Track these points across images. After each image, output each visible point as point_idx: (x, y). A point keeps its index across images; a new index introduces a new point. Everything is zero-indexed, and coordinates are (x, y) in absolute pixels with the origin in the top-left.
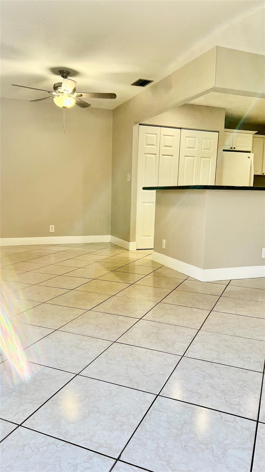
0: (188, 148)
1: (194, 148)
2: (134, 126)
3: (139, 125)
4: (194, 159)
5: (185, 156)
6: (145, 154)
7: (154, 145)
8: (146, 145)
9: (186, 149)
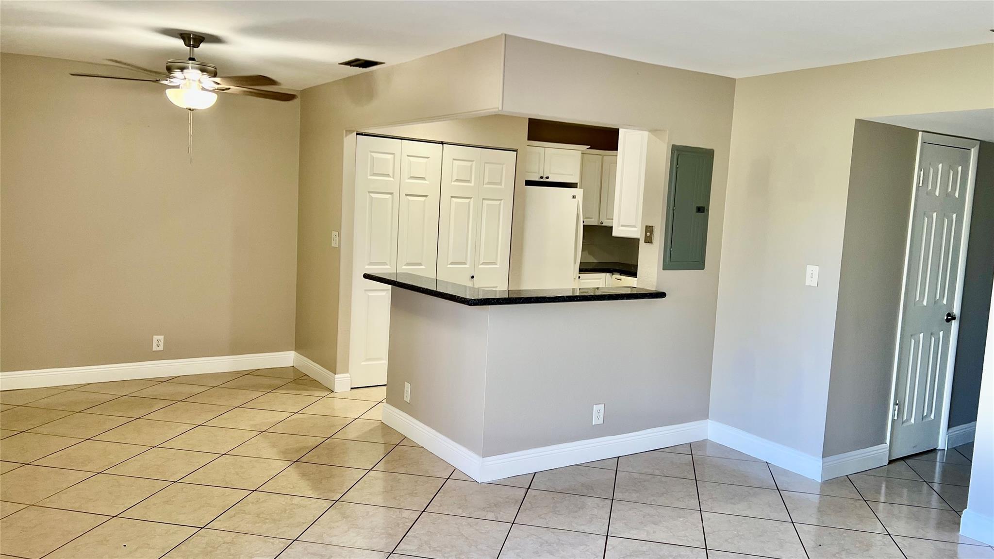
0: (457, 180)
1: (469, 181)
2: (346, 136)
3: (357, 134)
4: (469, 203)
5: (452, 197)
6: (370, 192)
7: (388, 175)
8: (371, 176)
9: (453, 183)
